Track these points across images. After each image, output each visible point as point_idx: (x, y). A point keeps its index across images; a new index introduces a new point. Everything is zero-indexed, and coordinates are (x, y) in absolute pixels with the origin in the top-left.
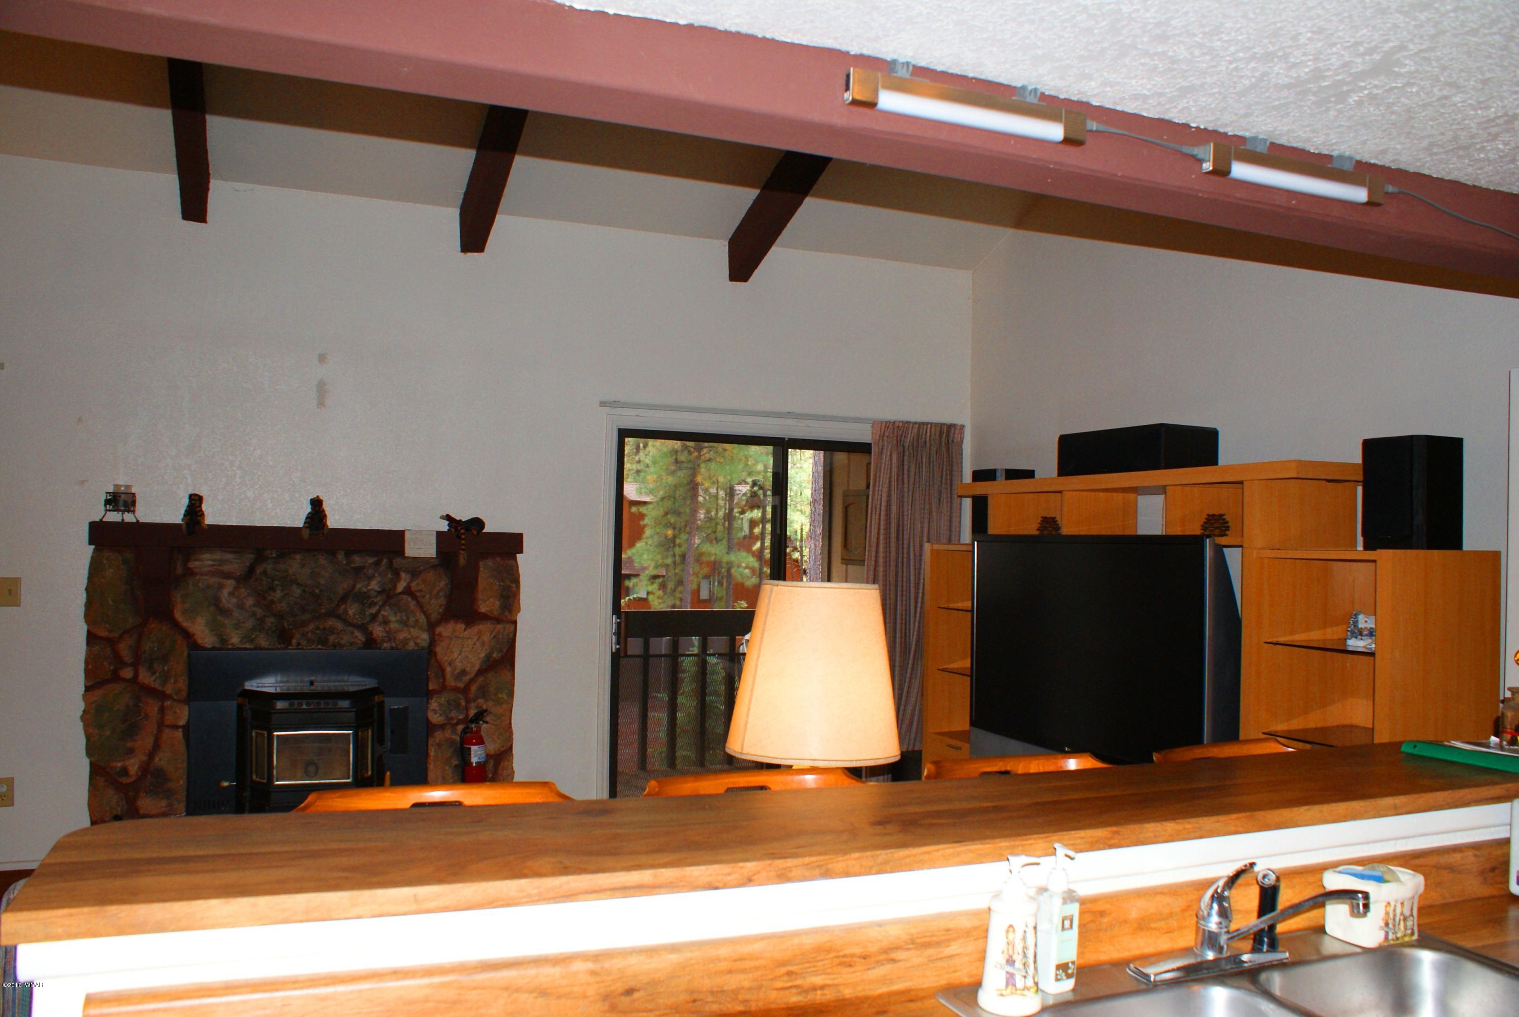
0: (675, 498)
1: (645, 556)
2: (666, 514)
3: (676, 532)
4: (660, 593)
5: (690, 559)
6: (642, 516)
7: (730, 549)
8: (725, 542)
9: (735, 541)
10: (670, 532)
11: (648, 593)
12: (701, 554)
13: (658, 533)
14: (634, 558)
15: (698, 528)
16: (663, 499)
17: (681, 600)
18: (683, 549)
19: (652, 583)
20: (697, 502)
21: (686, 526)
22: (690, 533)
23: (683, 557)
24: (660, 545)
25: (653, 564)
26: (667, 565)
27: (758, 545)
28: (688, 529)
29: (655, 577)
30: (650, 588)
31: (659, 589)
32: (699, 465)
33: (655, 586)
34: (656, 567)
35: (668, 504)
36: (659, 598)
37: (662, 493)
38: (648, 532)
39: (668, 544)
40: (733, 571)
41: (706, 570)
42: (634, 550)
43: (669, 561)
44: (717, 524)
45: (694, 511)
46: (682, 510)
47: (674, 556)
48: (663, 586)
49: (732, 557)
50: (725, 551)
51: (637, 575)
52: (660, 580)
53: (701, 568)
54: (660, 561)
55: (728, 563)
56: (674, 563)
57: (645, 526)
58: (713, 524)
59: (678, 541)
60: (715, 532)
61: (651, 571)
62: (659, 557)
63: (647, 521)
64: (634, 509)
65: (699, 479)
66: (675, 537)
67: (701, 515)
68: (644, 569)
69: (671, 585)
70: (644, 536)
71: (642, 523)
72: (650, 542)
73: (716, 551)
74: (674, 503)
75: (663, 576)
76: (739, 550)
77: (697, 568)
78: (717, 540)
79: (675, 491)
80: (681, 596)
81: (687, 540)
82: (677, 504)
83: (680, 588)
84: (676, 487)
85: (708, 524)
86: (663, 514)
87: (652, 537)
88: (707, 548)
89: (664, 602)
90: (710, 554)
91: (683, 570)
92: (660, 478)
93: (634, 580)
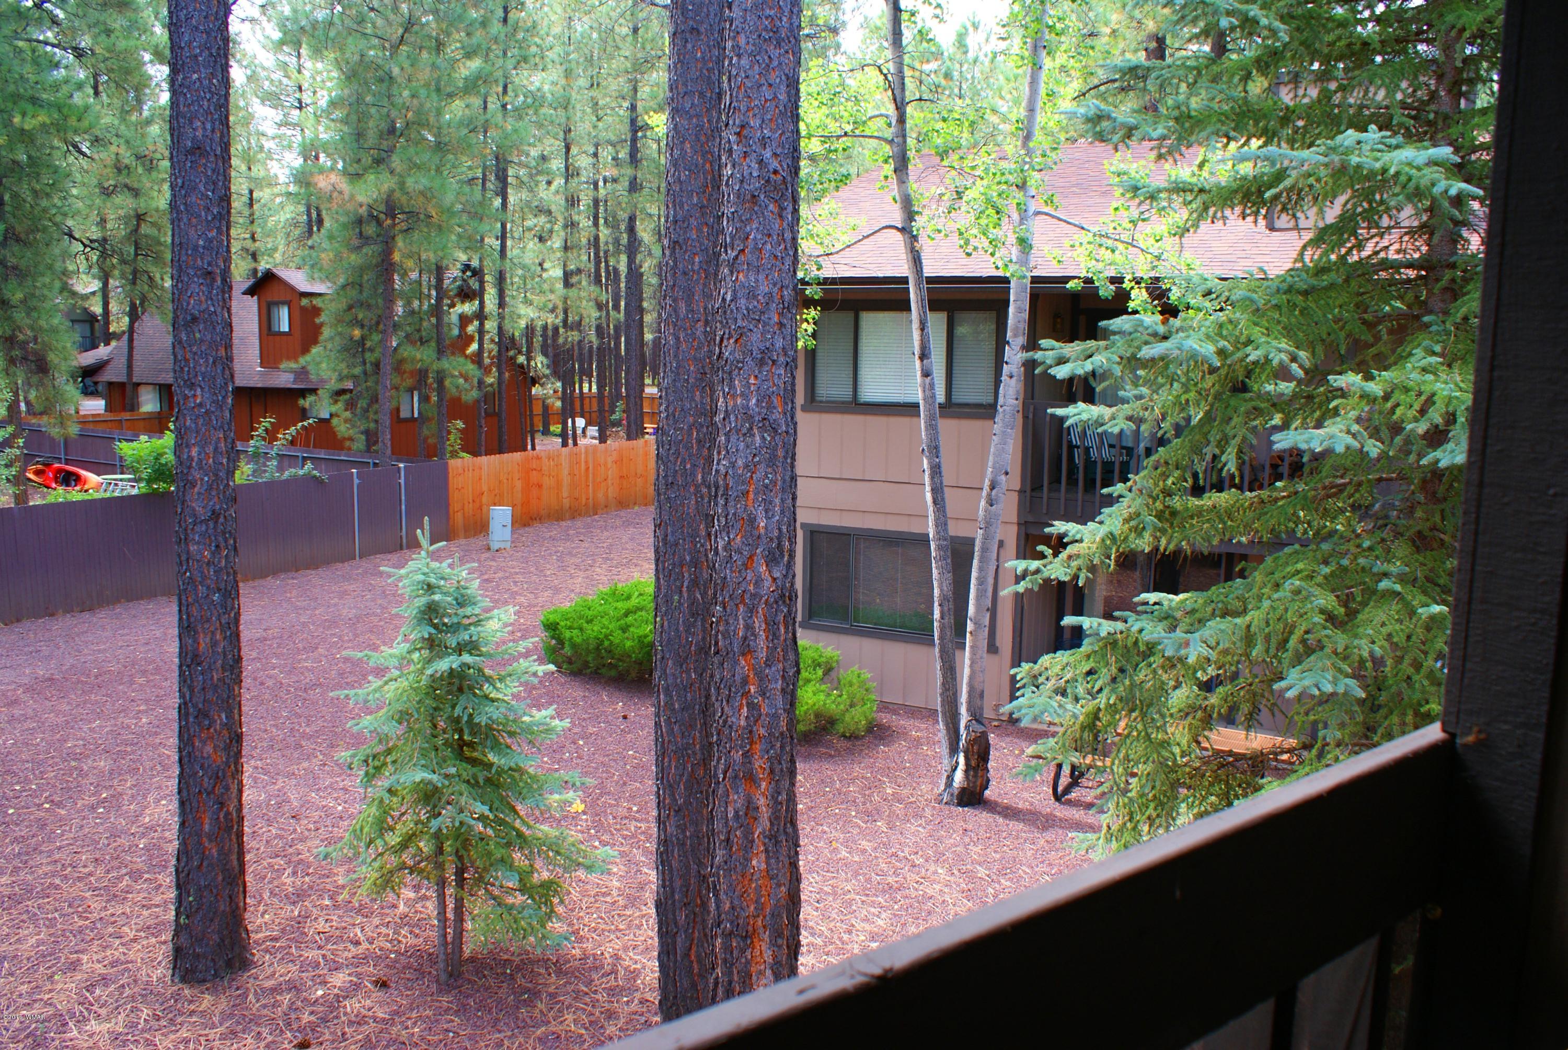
0: (361, 285)
1: (324, 365)
2: (350, 308)
3: (366, 331)
4: (348, 414)
5: (387, 368)
6: (317, 311)
7: (441, 352)
8: (433, 344)
9: (447, 342)
10: (357, 333)
11: (331, 415)
12: (401, 361)
13: (340, 334)
14: (309, 368)
15: (396, 326)
16: (344, 287)
17: (376, 421)
18: (377, 354)
19: (336, 402)
20: (393, 290)
21: (378, 323)
22: (384, 332)
23: (377, 365)
24: (345, 349)
25: (335, 376)
26: (355, 377)
27: (474, 346)
28: (381, 327)
29: (340, 392)
30: (334, 409)
31: (346, 410)
32: (393, 238)
33: (340, 405)
34: (341, 379)
35: (353, 293)
36: (346, 421)
37: (341, 280)
38: (326, 332)
39: (356, 349)
40: (447, 382)
41: (409, 382)
42: (308, 358)
43: (357, 371)
44: (421, 319)
45: (390, 301)
46: (373, 302)
47: (364, 363)
48: (350, 405)
49: (445, 364)
50: (434, 356)
51: (314, 391)
52: (347, 396)
53: (402, 380)
54: (345, 372)
55: (438, 372)
56: (365, 373)
57: (322, 325)
58: (416, 319)
59: (368, 344)
60: (419, 331)
61: (334, 385)
62: (343, 366)
63: (323, 318)
64: (305, 302)
65: (397, 257)
66: (363, 338)
67: (399, 308)
68: (323, 381)
69: (362, 403)
70: (321, 338)
71: (317, 321)
72: (329, 346)
73: (424, 355)
74: (361, 292)
75: (351, 391)
76: (453, 354)
77: (397, 380)
78: (423, 342)
79: (361, 276)
80: (375, 417)
81: (381, 341)
82: (365, 294)
83: (376, 406)
84: (362, 270)
85: (410, 320)
86: (345, 306)
87: (332, 338)
88: (408, 351)
89: (353, 426)
90: (413, 360)
91: (377, 383)
92: (338, 257)
93: (311, 399)
